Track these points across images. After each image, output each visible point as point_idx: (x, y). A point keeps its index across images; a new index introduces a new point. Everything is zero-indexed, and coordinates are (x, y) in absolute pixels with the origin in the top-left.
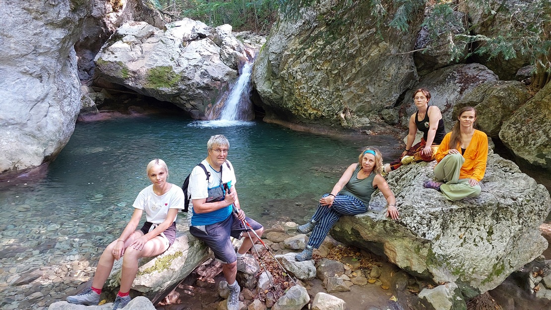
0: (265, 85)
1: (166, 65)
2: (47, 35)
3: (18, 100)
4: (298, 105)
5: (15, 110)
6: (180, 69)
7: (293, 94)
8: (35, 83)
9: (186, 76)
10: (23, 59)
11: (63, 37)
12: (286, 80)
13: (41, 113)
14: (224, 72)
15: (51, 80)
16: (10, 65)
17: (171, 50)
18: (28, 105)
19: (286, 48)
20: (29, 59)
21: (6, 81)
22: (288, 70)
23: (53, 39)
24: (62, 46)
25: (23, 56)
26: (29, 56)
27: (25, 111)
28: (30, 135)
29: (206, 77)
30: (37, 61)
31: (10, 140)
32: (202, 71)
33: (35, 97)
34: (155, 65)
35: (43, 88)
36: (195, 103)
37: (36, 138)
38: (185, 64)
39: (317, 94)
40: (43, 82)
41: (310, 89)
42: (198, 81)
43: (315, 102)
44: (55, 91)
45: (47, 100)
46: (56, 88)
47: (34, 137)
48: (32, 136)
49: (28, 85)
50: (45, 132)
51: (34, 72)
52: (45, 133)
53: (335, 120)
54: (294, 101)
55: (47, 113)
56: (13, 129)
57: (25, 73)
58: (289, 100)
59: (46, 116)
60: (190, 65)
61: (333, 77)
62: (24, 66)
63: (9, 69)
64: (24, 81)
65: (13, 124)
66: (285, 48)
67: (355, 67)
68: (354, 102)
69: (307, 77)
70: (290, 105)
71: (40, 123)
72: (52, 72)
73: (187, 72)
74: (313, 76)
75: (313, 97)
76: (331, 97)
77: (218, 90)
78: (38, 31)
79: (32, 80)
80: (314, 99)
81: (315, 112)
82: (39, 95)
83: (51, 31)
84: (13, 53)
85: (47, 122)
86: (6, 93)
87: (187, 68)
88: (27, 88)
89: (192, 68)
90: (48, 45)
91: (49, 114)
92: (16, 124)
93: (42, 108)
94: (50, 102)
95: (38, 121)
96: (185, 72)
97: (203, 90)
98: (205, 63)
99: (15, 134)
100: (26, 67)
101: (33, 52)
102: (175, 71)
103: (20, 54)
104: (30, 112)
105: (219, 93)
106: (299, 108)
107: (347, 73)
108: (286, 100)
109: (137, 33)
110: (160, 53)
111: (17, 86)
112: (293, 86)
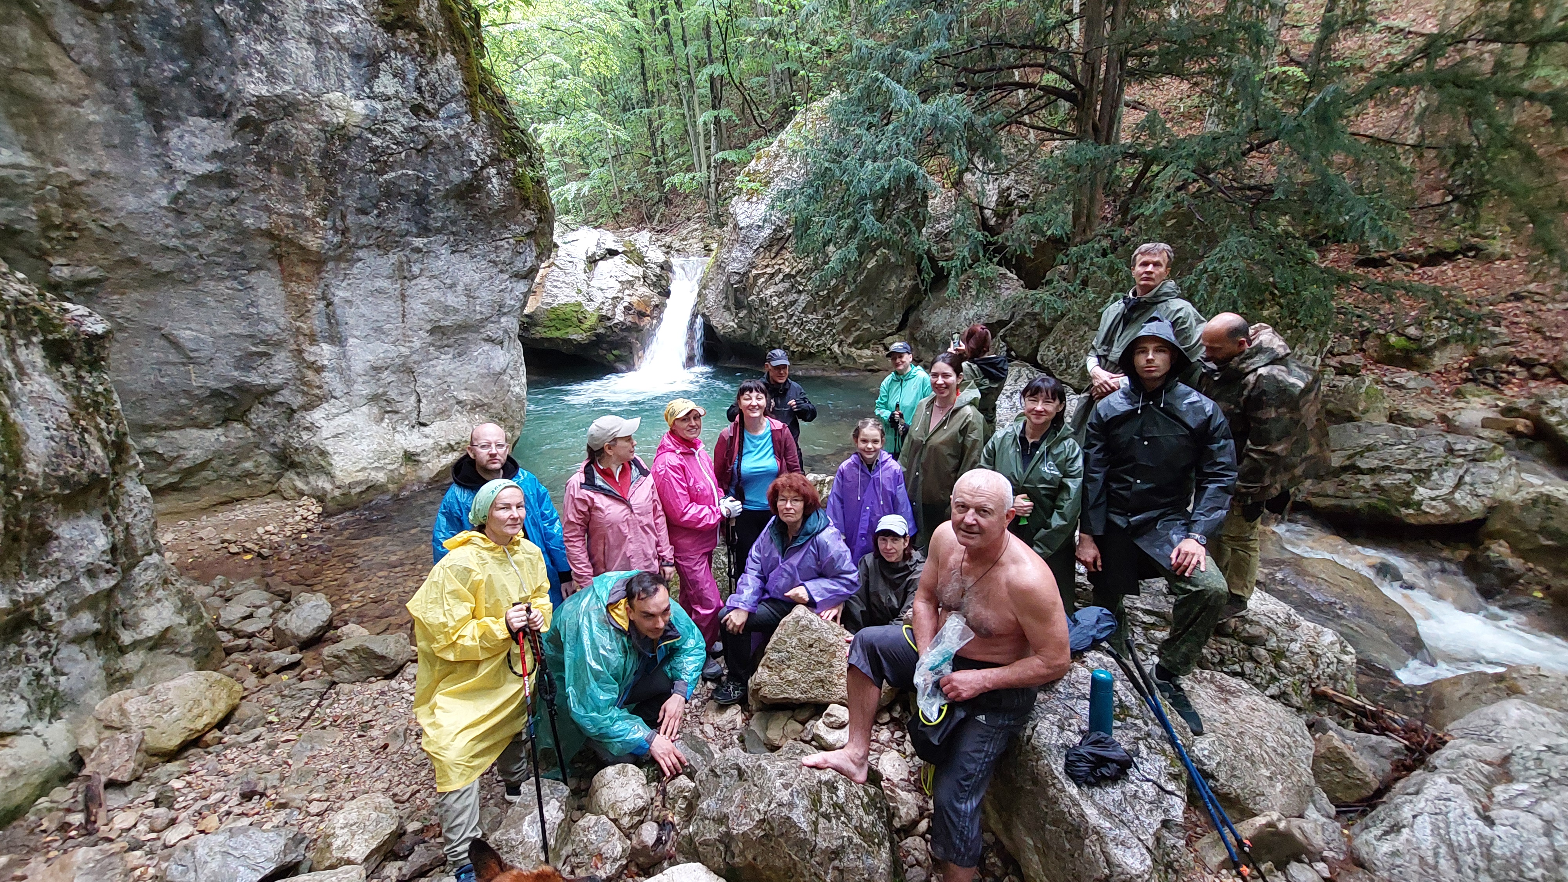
0: (724, 317)
1: (573, 301)
6: (594, 305)
7: (767, 327)
9: (603, 314)
10: (487, 323)
12: (756, 309)
14: (651, 302)
17: (574, 278)
19: (753, 265)
20: (493, 322)
22: (758, 294)
26: (493, 319)
29: (630, 312)
30: (500, 323)
32: (625, 304)
34: (556, 303)
36: (619, 353)
38: (599, 298)
39: (802, 324)
41: (791, 318)
42: (621, 319)
43: (800, 335)
51: (497, 337)
53: (828, 357)
54: (769, 336)
57: (488, 340)
58: (761, 335)
60: (606, 298)
61: (821, 300)
62: (486, 331)
68: (851, 330)
69: (786, 302)
73: (605, 308)
74: (794, 300)
75: (795, 329)
76: (821, 327)
77: (647, 329)
78: (503, 286)
80: (797, 331)
83: (515, 285)
87: (603, 303)
89: (610, 301)
94: (511, 373)
96: (601, 309)
97: (629, 333)
98: (627, 292)
100: (489, 332)
101: (497, 313)
102: (587, 308)
107: (838, 293)
108: (757, 335)
110: (559, 284)
112: (767, 316)
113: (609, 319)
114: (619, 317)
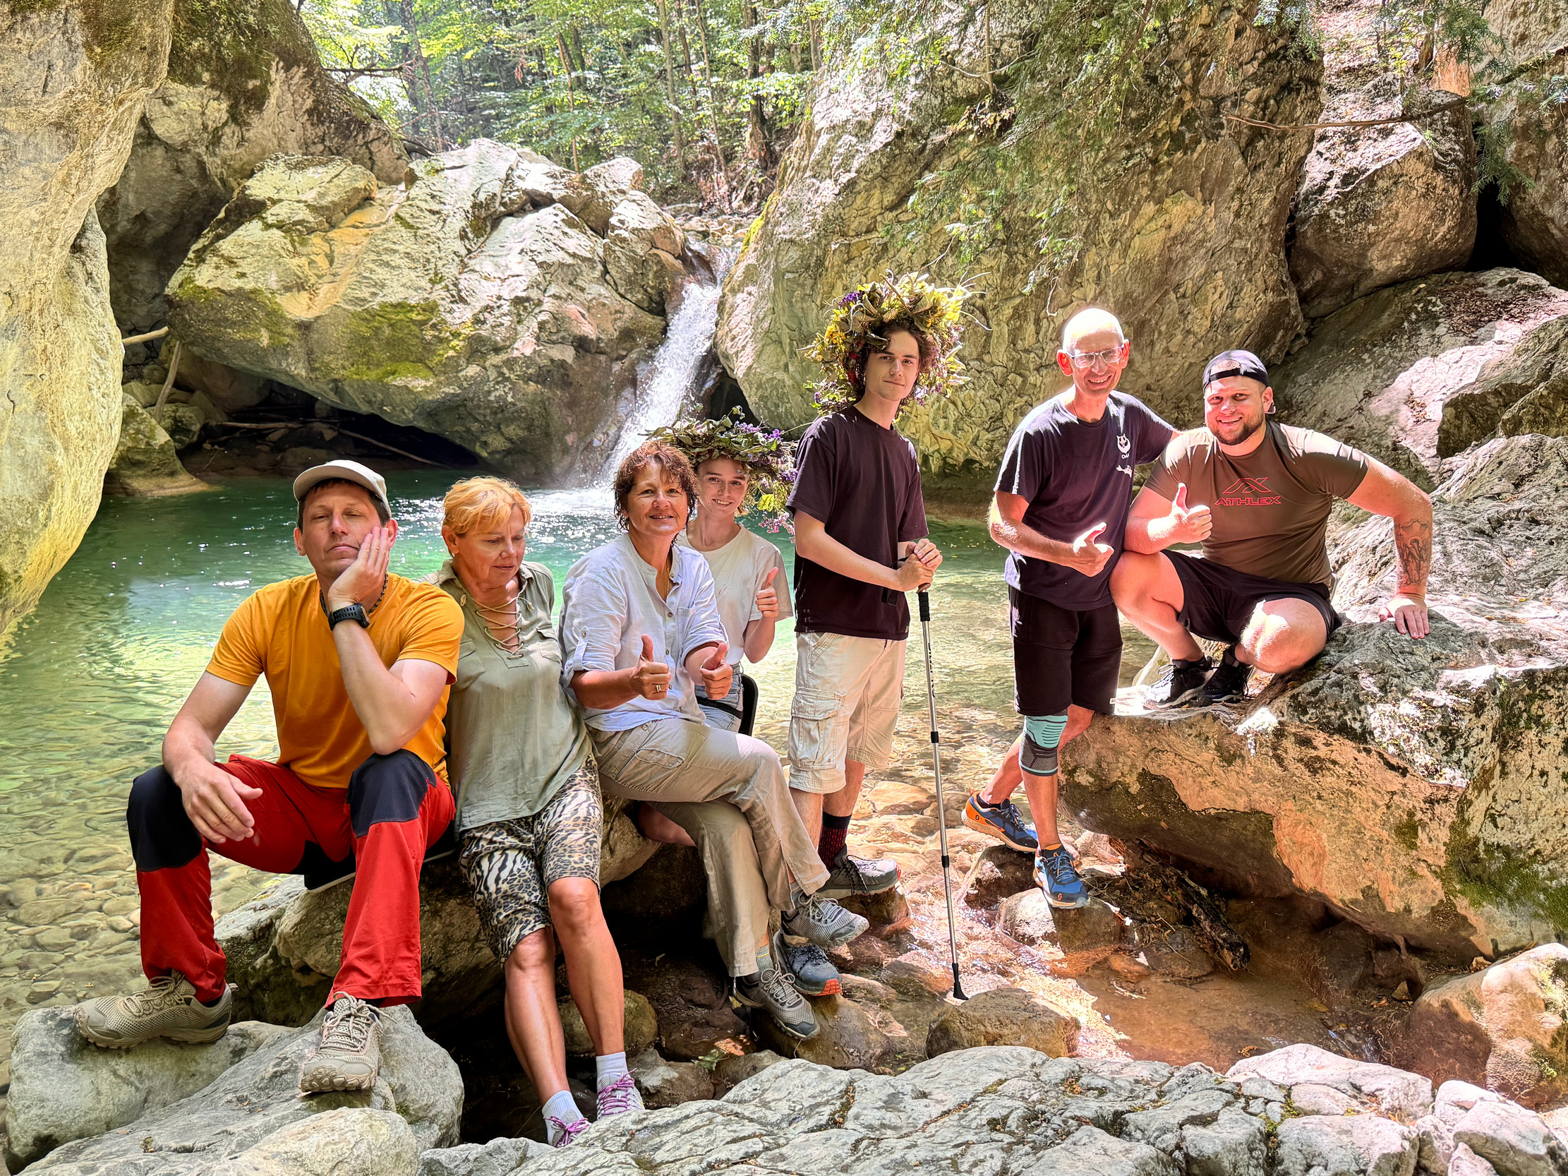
1: (417, 298)
6: (466, 312)
9: (485, 334)
14: (619, 323)
17: (433, 247)
29: (556, 338)
32: (544, 317)
34: (379, 299)
38: (483, 292)
42: (528, 351)
43: (944, 410)
60: (499, 298)
61: (1006, 322)
73: (491, 320)
81: (943, 445)
87: (490, 309)
89: (507, 307)
91: (12, 437)
94: (16, 394)
96: (483, 323)
98: (553, 290)
102: (448, 317)
109: (313, 193)
110: (396, 260)
113: (499, 349)
114: (525, 344)
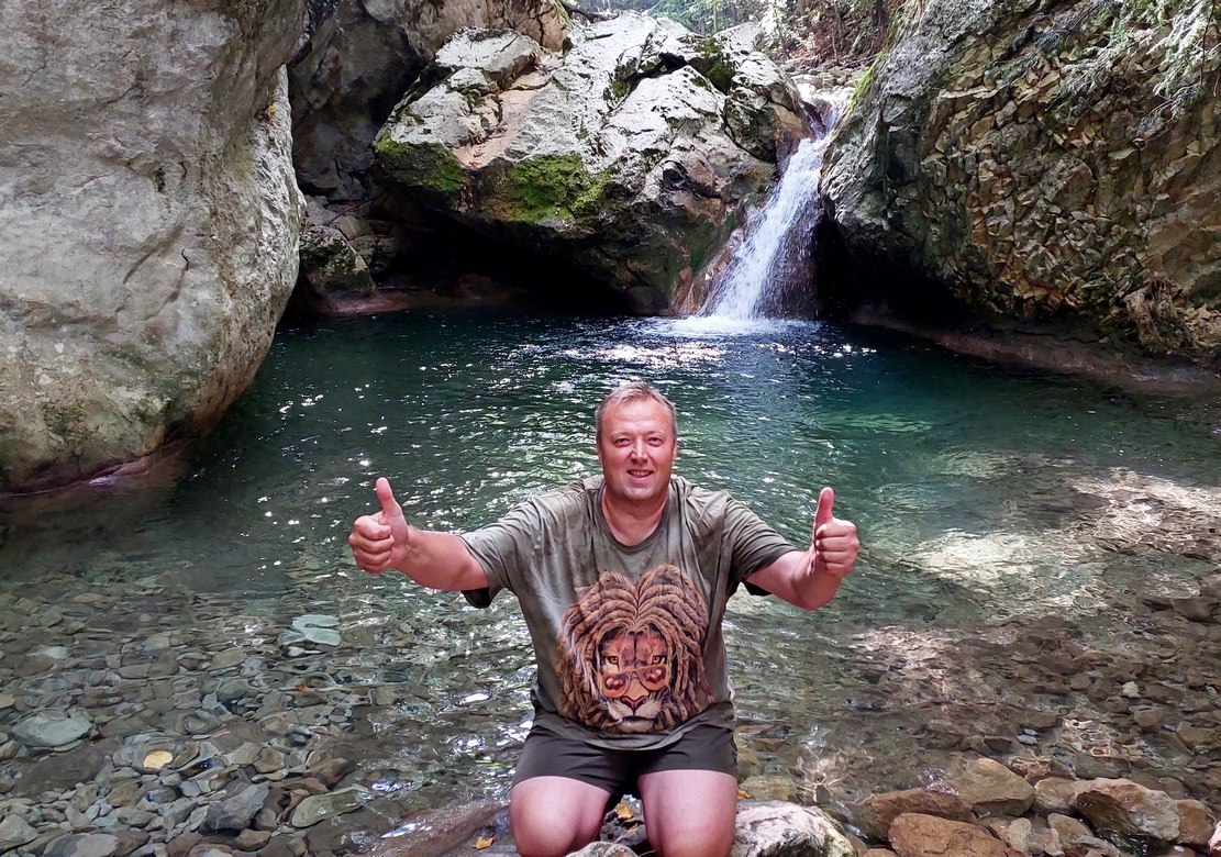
0: (864, 204)
1: (565, 150)
2: (174, 36)
3: (89, 246)
4: (980, 272)
5: (80, 277)
6: (604, 163)
7: (962, 235)
8: (141, 193)
9: (619, 182)
10: (104, 115)
11: (223, 42)
12: (937, 188)
13: (161, 288)
14: (734, 170)
15: (193, 184)
16: (67, 135)
17: (581, 106)
18: (118, 261)
19: (946, 78)
20: (122, 116)
21: (56, 185)
22: (948, 151)
23: (191, 48)
24: (222, 73)
25: (105, 105)
26: (121, 106)
27: (111, 281)
28: (124, 356)
29: (677, 185)
30: (145, 121)
31: (64, 370)
32: (669, 166)
33: (139, 237)
34: (534, 152)
35: (165, 210)
36: (643, 268)
37: (143, 367)
38: (617, 146)
39: (1051, 232)
40: (166, 188)
41: (1025, 216)
42: (653, 197)
43: (1042, 260)
44: (202, 220)
45: (179, 246)
46: (207, 210)
47: (138, 361)
48: (131, 359)
49: (121, 198)
50: (172, 347)
51: (138, 157)
52: (171, 350)
53: (1113, 323)
54: (964, 257)
55: (179, 287)
56: (73, 337)
57: (113, 159)
58: (945, 255)
59: (174, 296)
60: (633, 150)
61: (1114, 175)
62: (106, 137)
63: (64, 146)
64: (108, 186)
65: (74, 322)
66: (940, 79)
67: (1198, 137)
68: (1188, 260)
69: (1015, 174)
70: (948, 268)
71: (157, 319)
72: (192, 159)
73: (624, 171)
74: (1038, 169)
75: (1033, 243)
76: (1102, 244)
77: (712, 225)
78: (145, 23)
79: (130, 184)
80: (1036, 248)
81: (1039, 293)
82: (151, 232)
83: (184, 25)
84: (76, 95)
85: (177, 316)
86: (57, 222)
87: (623, 160)
88: (116, 208)
89: (638, 158)
90: (177, 70)
91: (186, 291)
92: (84, 320)
93: (163, 271)
94: (189, 252)
95: (150, 311)
96: (616, 172)
97: (669, 228)
98: (679, 142)
99: (80, 351)
100: (112, 141)
101: (132, 93)
102: (590, 168)
103: (93, 98)
104: (127, 285)
105: (714, 233)
106: (981, 282)
107: (1166, 156)
108: (936, 252)
109: (488, 61)
110: (549, 117)
111: (89, 202)
112: (963, 207)
113: (630, 195)
114: (651, 191)
